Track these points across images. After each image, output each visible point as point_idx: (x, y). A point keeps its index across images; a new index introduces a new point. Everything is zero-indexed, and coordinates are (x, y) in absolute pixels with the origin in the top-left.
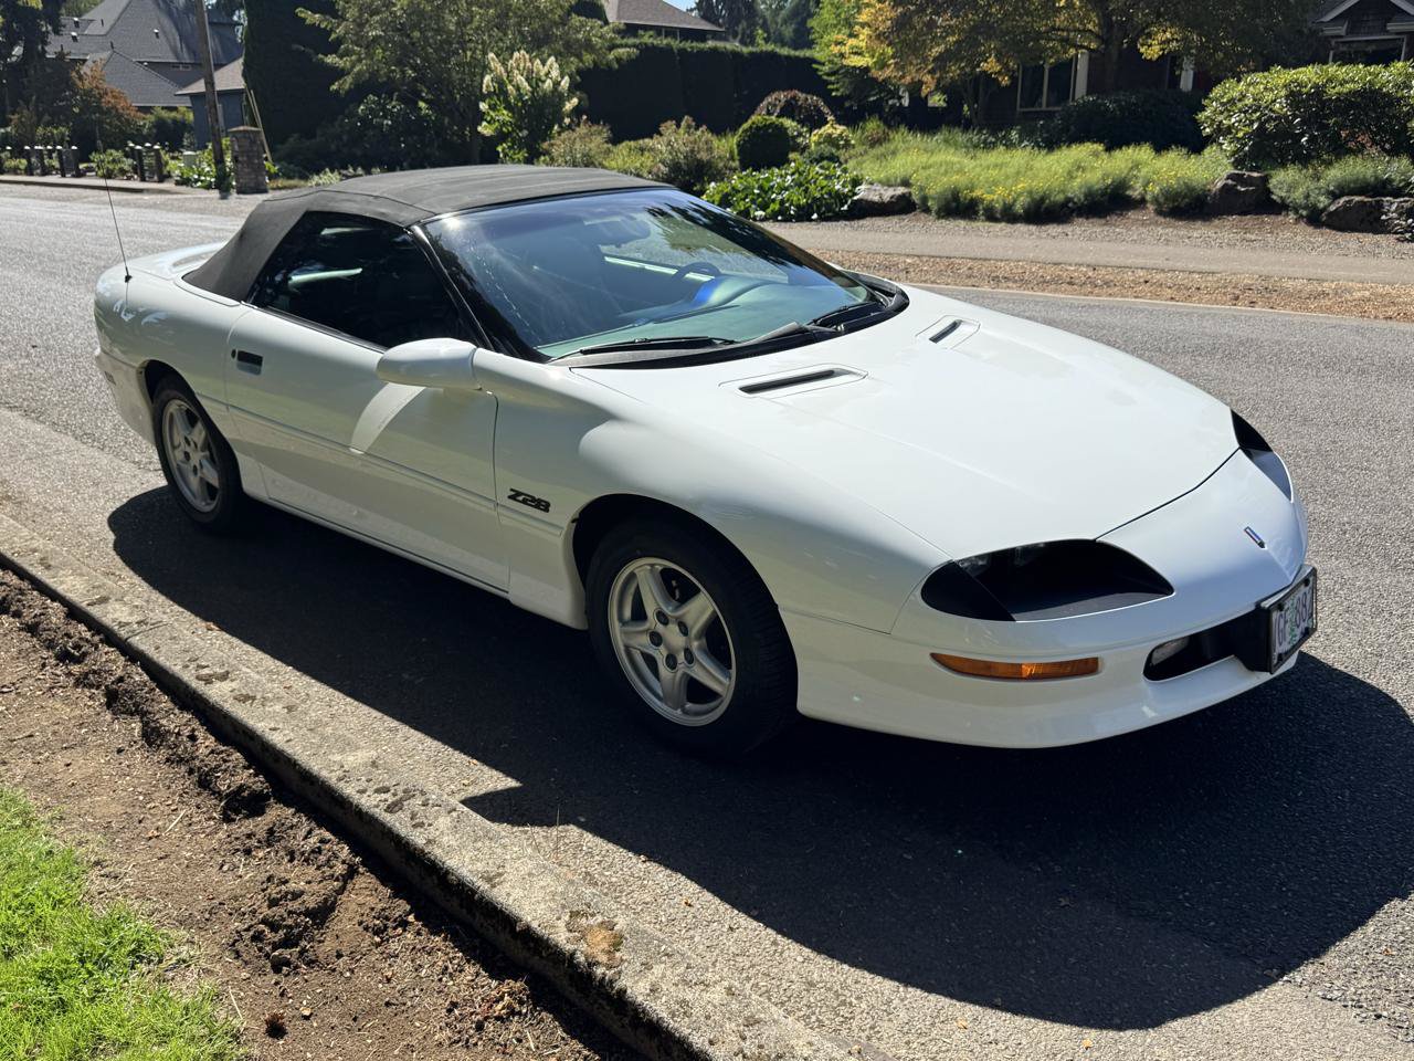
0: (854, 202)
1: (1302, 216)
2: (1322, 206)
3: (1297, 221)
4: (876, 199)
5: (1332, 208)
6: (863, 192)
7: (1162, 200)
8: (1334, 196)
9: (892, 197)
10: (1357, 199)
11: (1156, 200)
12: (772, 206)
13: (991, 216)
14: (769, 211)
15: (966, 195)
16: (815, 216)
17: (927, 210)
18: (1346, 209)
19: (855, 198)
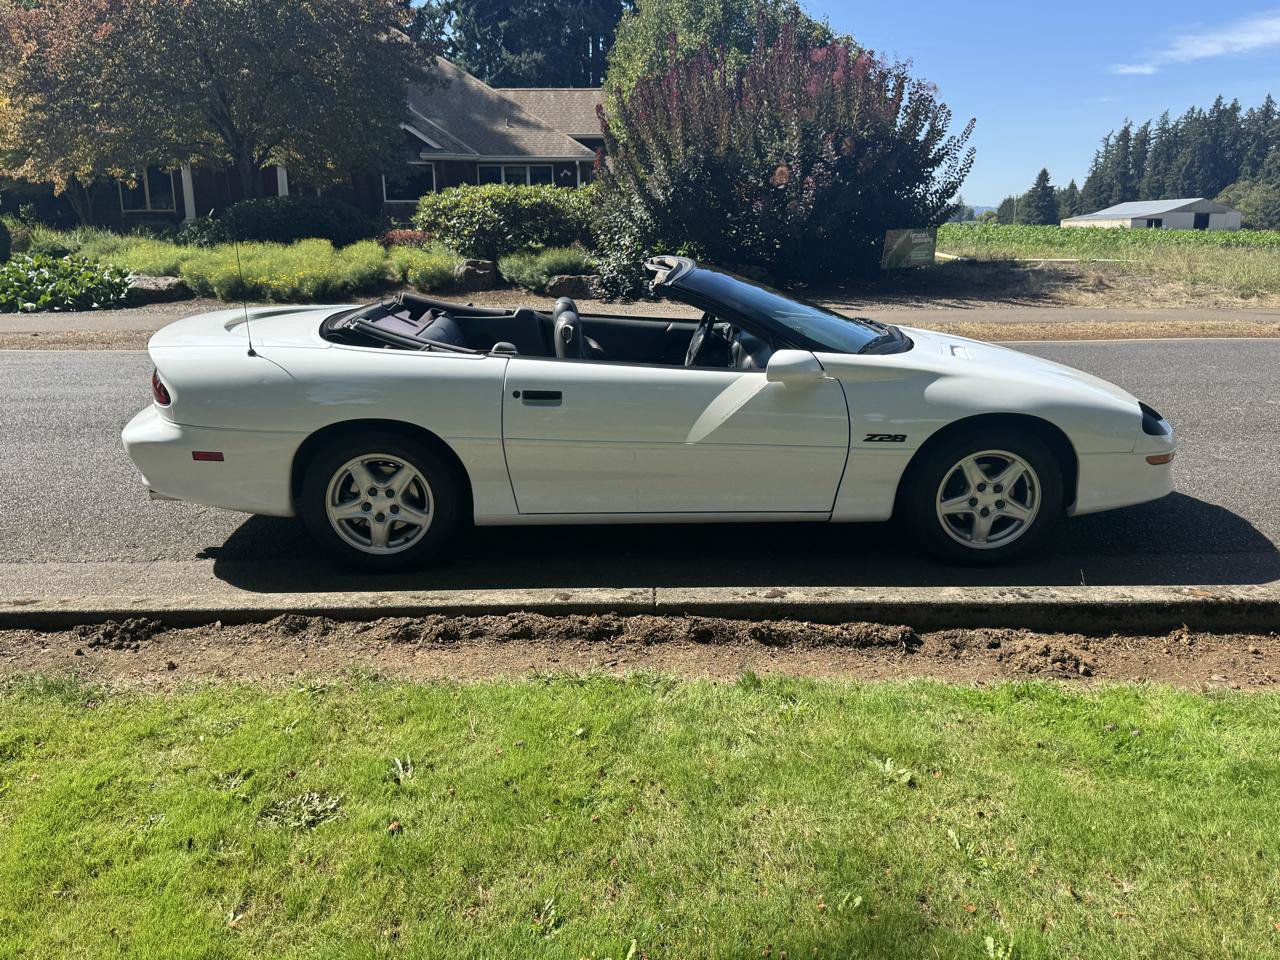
0: (130, 291)
1: (531, 290)
2: (544, 282)
3: (528, 294)
4: (153, 287)
5: (551, 284)
6: (133, 281)
7: (422, 282)
8: (550, 274)
9: (169, 285)
10: (566, 277)
11: (417, 282)
12: (43, 297)
13: (279, 298)
14: (41, 302)
15: (249, 282)
16: (95, 305)
17: (212, 296)
18: (560, 284)
19: (130, 287)
